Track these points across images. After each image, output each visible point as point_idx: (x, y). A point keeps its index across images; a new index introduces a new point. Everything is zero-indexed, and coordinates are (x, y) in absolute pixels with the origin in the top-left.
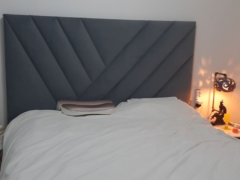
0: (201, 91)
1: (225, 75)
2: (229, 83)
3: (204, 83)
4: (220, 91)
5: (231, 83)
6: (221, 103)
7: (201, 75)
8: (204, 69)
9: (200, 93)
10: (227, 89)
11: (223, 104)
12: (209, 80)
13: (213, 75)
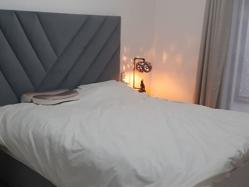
0: (125, 74)
1: (143, 59)
2: (149, 65)
3: (126, 67)
4: (143, 72)
5: (150, 65)
6: (142, 82)
7: (124, 61)
8: (126, 56)
9: (125, 76)
10: (148, 70)
11: (143, 82)
12: (129, 64)
13: (132, 61)
